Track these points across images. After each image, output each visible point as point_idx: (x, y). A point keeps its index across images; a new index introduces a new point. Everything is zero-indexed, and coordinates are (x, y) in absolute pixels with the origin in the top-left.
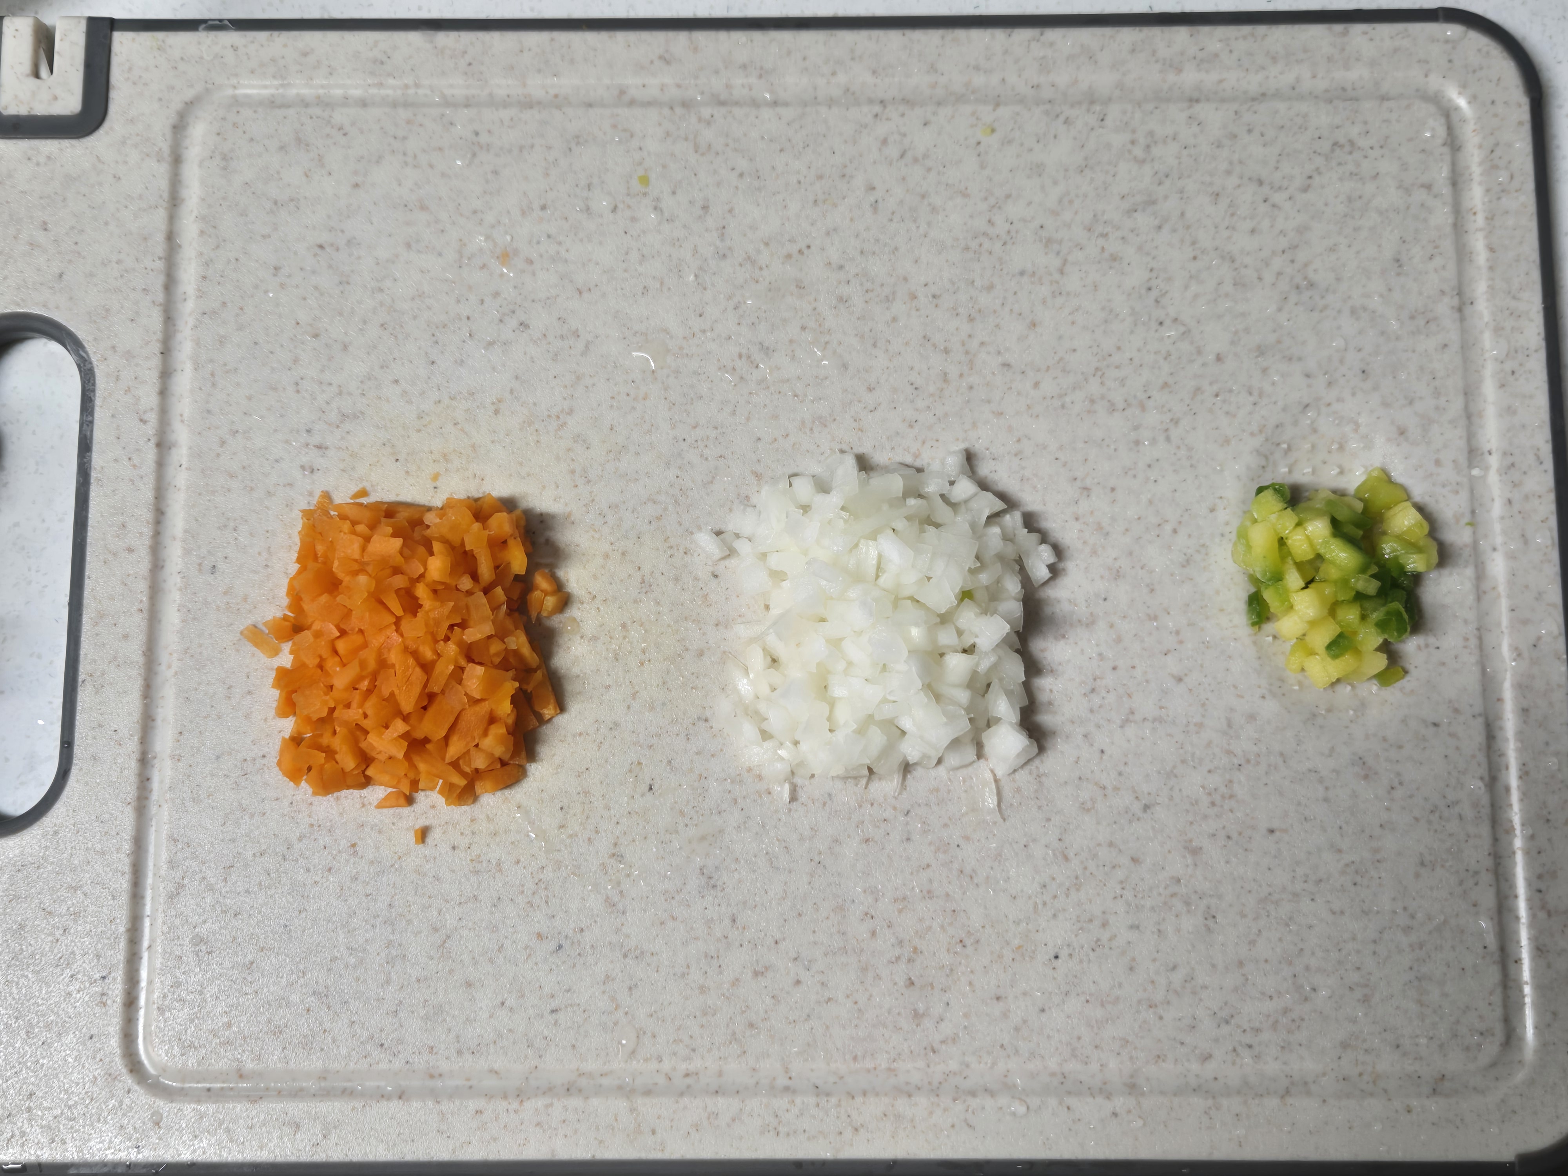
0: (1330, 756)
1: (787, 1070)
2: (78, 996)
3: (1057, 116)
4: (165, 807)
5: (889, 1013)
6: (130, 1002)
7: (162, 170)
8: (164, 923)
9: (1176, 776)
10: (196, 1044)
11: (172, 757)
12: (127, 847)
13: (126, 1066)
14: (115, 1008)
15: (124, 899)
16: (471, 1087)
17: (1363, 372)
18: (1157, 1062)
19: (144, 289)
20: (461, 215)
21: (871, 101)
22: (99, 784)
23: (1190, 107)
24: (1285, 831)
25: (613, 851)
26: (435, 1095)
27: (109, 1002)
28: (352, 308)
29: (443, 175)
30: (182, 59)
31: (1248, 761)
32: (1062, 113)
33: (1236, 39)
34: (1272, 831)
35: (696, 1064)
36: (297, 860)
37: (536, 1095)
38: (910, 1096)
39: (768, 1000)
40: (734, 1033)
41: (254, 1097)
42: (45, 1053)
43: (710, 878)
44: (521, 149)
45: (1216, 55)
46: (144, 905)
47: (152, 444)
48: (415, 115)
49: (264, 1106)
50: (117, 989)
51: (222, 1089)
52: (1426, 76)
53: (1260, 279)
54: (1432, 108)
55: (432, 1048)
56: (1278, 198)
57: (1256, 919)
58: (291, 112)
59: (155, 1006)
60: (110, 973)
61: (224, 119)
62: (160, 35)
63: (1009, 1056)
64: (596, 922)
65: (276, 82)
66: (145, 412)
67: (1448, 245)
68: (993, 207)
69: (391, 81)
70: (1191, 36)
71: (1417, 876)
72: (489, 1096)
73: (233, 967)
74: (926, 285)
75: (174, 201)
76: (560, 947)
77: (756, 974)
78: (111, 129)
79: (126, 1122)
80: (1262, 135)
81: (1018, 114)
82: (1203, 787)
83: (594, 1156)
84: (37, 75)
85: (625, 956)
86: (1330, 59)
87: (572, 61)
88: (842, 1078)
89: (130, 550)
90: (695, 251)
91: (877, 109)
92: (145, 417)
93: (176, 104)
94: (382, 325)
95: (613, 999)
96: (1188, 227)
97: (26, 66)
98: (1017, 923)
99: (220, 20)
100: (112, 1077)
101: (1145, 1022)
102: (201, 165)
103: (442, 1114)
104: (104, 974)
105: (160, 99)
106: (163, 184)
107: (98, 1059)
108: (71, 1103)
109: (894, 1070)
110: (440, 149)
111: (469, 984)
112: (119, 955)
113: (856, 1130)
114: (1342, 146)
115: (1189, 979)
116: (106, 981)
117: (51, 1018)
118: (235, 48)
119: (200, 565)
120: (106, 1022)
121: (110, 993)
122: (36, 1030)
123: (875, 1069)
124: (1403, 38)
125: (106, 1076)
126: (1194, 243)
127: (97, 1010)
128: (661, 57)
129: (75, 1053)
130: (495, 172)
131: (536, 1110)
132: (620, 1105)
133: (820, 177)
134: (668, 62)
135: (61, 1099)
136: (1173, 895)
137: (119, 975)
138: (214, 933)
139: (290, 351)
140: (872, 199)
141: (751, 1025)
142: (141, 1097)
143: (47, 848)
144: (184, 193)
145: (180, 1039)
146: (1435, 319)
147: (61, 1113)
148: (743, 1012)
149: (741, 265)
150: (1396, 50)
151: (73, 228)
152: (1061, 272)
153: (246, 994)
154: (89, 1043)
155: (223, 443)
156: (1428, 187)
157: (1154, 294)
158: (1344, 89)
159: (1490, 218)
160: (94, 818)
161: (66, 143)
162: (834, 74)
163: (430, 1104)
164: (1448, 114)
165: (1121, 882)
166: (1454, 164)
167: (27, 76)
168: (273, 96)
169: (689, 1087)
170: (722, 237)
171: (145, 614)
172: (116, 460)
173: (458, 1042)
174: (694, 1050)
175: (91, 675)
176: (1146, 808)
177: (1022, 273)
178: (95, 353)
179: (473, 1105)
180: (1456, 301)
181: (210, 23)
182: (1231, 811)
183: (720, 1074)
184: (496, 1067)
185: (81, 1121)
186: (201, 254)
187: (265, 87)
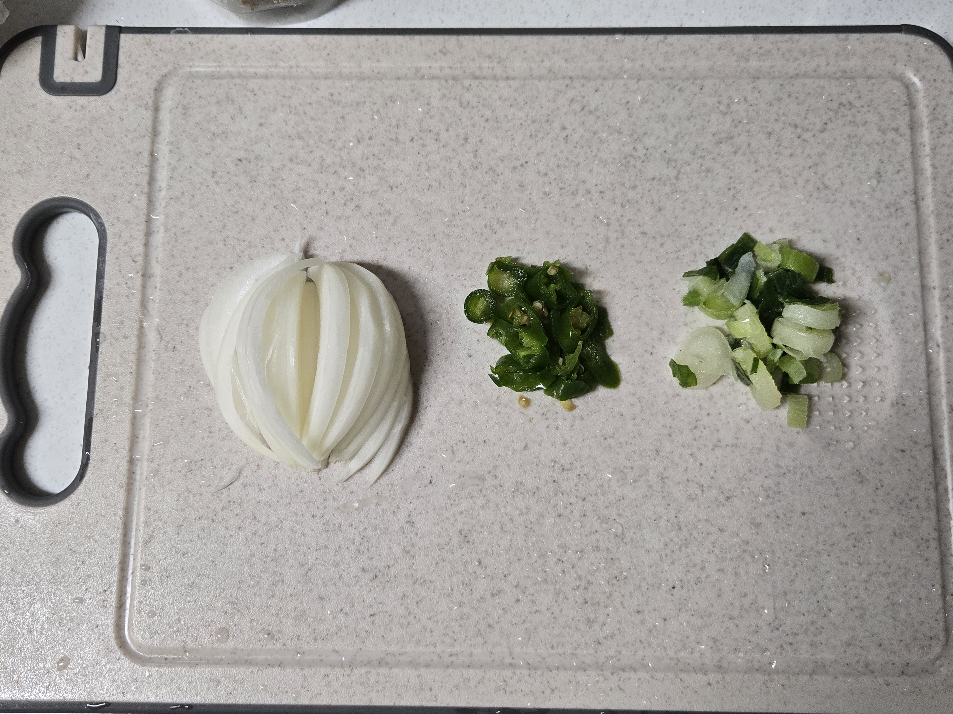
0: (839, 469)
1: (511, 653)
2: (90, 601)
3: (675, 87)
4: (143, 489)
5: (573, 620)
6: (121, 606)
7: (148, 115)
8: (141, 559)
9: (746, 480)
10: (159, 631)
11: (148, 460)
12: (120, 513)
13: (117, 644)
14: (111, 609)
15: (118, 544)
16: (321, 660)
17: (858, 239)
18: (735, 652)
19: (137, 184)
20: (323, 142)
21: (564, 78)
22: (104, 475)
23: (754, 82)
24: (812, 514)
25: (408, 520)
26: (301, 665)
27: (108, 605)
28: (258, 196)
29: (312, 119)
30: (160, 50)
31: (789, 471)
32: (677, 85)
33: (781, 42)
34: (804, 514)
35: (457, 648)
36: (220, 522)
37: (361, 666)
38: (585, 670)
39: (500, 611)
40: (479, 631)
41: (193, 664)
42: (69, 635)
43: (466, 537)
44: (358, 104)
45: (770, 51)
46: (130, 548)
47: (139, 275)
48: (296, 84)
49: (199, 669)
50: (113, 598)
51: (174, 659)
52: (895, 65)
53: (796, 183)
54: (898, 84)
55: (299, 636)
56: (807, 136)
57: (795, 566)
58: (224, 81)
59: (135, 608)
60: (109, 588)
61: (184, 85)
62: (148, 36)
63: (645, 647)
64: (397, 562)
65: (215, 64)
66: (136, 256)
67: (908, 165)
68: (636, 140)
69: (282, 64)
70: (755, 40)
71: (892, 542)
72: (333, 666)
73: (182, 585)
74: (596, 185)
75: (155, 133)
76: (376, 576)
77: (493, 595)
78: (119, 90)
79: (117, 677)
80: (797, 98)
81: (651, 85)
82: (762, 486)
83: (395, 704)
84: (76, 59)
85: (415, 583)
86: (837, 54)
87: (388, 53)
88: (544, 658)
89: (126, 337)
90: (460, 165)
91: (568, 82)
92: (136, 260)
93: (157, 77)
94: (275, 207)
95: (407, 608)
96: (752, 153)
97: (71, 54)
98: (650, 566)
99: (183, 28)
100: (109, 651)
101: (727, 628)
102: (170, 112)
103: (305, 676)
104: (106, 589)
105: (147, 74)
106: (148, 123)
107: (101, 640)
108: (84, 666)
109: (575, 655)
110: (310, 104)
111: (321, 598)
112: (114, 577)
113: (553, 690)
114: (844, 106)
115: (754, 602)
116: (107, 592)
117: (74, 614)
118: (191, 44)
119: (166, 346)
120: (106, 618)
121: (109, 600)
122: (65, 622)
123: (564, 653)
124: (881, 42)
125: (106, 650)
126: (756, 162)
127: (101, 610)
128: (441, 51)
129: (88, 636)
130: (343, 118)
131: (361, 675)
132: (411, 673)
133: (534, 122)
134: (445, 54)
135: (79, 663)
136: (744, 551)
137: (114, 588)
138: (171, 565)
139: (221, 221)
140: (565, 134)
141: (490, 626)
142: (126, 663)
143: (73, 513)
144: (161, 128)
145: (150, 629)
146: (902, 208)
147: (79, 672)
148: (485, 618)
149: (486, 173)
150: (876, 50)
151: (95, 148)
152: (677, 178)
153: (189, 602)
154: (96, 630)
155: (181, 275)
156: (896, 130)
157: (733, 192)
158: (845, 72)
159: (934, 149)
160: (101, 495)
161: (92, 98)
162: (542, 61)
163: (298, 670)
164: (908, 86)
165: (713, 543)
166: (912, 117)
167: (70, 59)
168: (213, 72)
169: (452, 662)
170: (476, 156)
171: (134, 375)
172: (118, 284)
173: (315, 633)
174: (455, 640)
175: (101, 411)
176: (728, 498)
177: (653, 179)
178: (107, 221)
179: (323, 671)
180: (913, 198)
181: (177, 29)
182: (779, 501)
183: (471, 655)
184: (337, 648)
185: (90, 676)
186: (170, 164)
187: (209, 67)
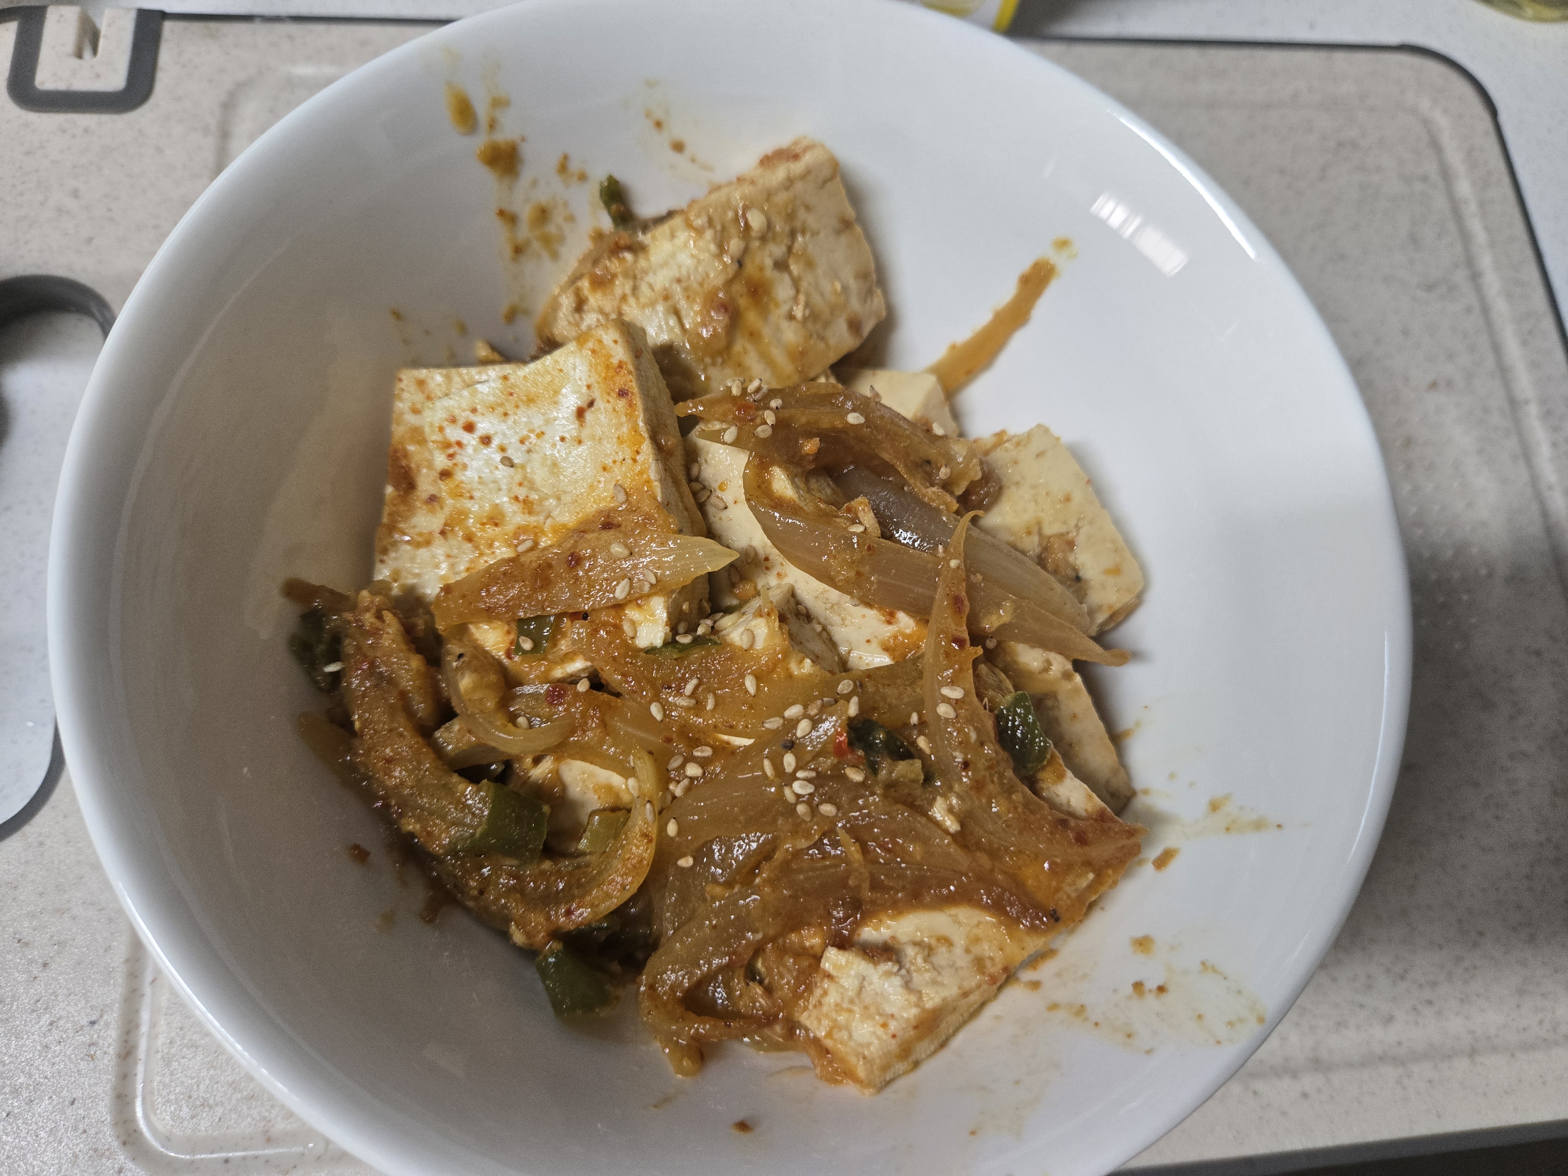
2: (59, 1048)
6: (127, 1052)
10: (211, 1102)
13: (117, 1137)
14: (106, 1061)
23: (1209, 112)
27: (99, 1054)
30: (236, 47)
45: (1225, 71)
50: (110, 1037)
51: (244, 1158)
52: (1402, 93)
54: (1412, 118)
56: (1300, 185)
59: (159, 1056)
60: (101, 1016)
61: (279, 99)
62: (212, 28)
67: (1450, 227)
78: (157, 105)
80: (1276, 134)
84: (79, 55)
93: (227, 85)
97: (69, 47)
99: (277, 16)
100: (98, 1153)
104: (94, 1018)
105: (211, 80)
107: (80, 1131)
112: (115, 993)
114: (1345, 146)
116: (96, 1027)
117: (21, 1081)
118: (291, 39)
120: (92, 1082)
121: (101, 1042)
125: (91, 1153)
127: (83, 1065)
129: (51, 1125)
137: (113, 1017)
143: (28, 863)
145: (190, 1097)
146: (1455, 287)
150: (1373, 73)
154: (69, 1112)
156: (1425, 179)
159: (1482, 204)
161: (106, 118)
166: (1440, 162)
167: (70, 55)
180: (1467, 272)
181: (267, 16)
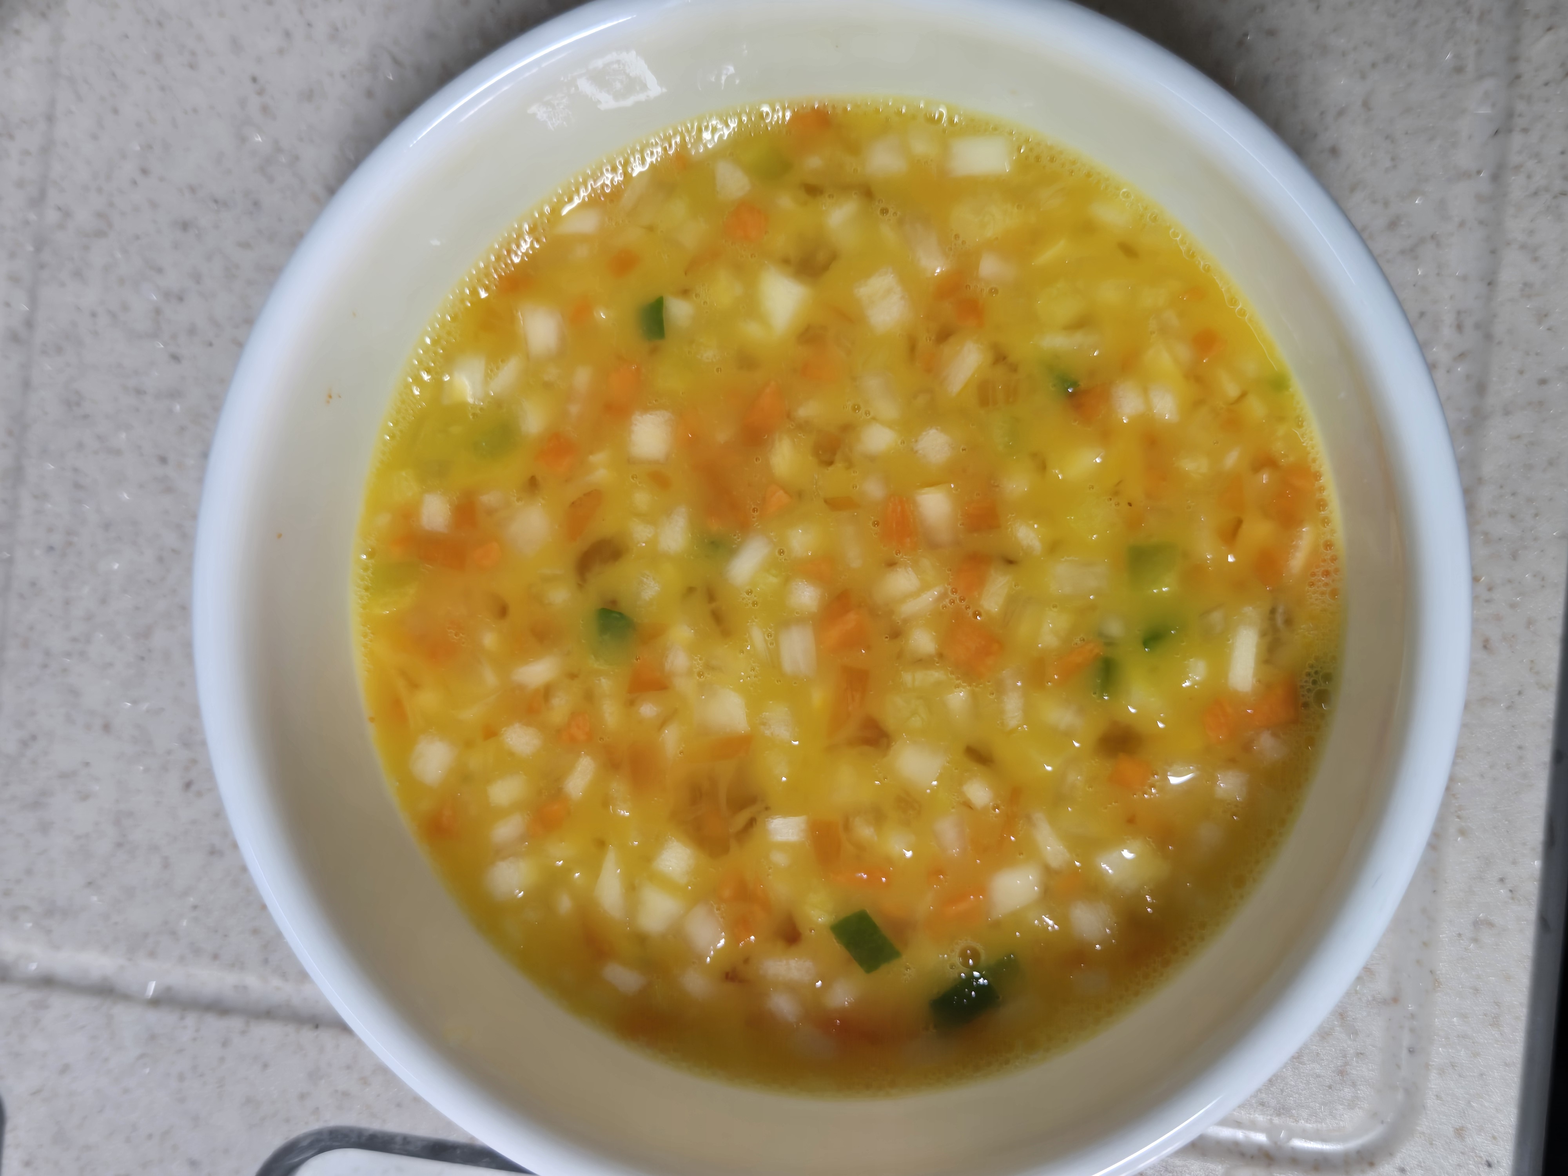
1: (1466, 177)
7: (59, 1004)
19: (223, 1045)
41: (1429, 982)
49: (1443, 969)
51: (1411, 1031)
59: (1278, 1121)
106: (78, 1005)
109: (1483, 12)
130: (107, 526)
142: (1412, 1152)
151: (128, 1140)
169: (1478, 326)
170: (229, 205)
183: (1463, 278)
186: (182, 959)
